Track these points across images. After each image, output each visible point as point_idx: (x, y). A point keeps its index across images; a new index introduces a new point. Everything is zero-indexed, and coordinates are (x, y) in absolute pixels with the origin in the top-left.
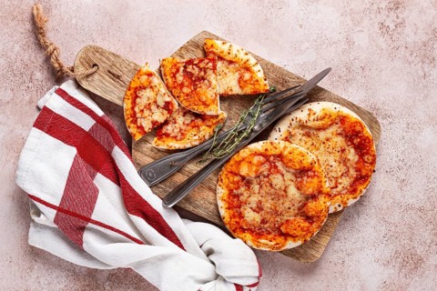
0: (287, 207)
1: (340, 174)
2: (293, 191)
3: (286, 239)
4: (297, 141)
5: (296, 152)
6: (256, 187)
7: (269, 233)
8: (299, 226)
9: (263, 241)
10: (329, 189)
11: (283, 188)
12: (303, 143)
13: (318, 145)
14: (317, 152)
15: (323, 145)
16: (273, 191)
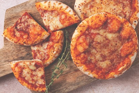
0: (115, 45)
1: (122, 9)
2: (110, 36)
3: (129, 58)
4: (90, 14)
5: (94, 19)
6: (94, 51)
7: (119, 63)
8: (128, 47)
9: (120, 69)
10: (124, 19)
11: (104, 39)
12: (93, 12)
13: (100, 6)
14: (103, 10)
15: (102, 4)
16: (102, 45)
